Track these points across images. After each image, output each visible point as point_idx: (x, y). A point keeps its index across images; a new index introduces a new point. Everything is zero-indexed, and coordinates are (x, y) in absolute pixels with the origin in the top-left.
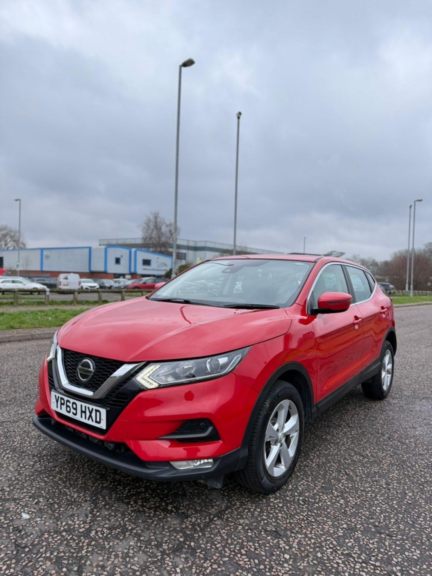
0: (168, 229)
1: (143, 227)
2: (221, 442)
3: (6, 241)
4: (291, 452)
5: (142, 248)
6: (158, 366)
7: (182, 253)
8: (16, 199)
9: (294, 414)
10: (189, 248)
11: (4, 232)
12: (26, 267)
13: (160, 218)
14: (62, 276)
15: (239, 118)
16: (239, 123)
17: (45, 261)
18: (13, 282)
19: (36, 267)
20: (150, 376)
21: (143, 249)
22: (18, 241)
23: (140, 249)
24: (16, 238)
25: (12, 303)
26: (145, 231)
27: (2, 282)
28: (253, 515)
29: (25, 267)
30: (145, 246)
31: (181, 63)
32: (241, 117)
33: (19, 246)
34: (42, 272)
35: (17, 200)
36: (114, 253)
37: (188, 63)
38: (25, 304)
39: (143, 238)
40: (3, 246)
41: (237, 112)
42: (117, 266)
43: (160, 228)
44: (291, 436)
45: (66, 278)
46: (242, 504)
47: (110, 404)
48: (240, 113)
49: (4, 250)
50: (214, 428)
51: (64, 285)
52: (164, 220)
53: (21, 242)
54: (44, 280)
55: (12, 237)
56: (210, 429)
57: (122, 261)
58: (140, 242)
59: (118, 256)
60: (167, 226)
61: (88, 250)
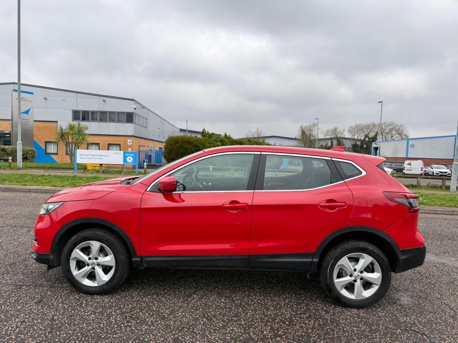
3: (392, 134)
4: (107, 278)
11: (391, 127)
14: (406, 162)
22: (401, 134)
24: (400, 131)
29: (394, 154)
35: (380, 102)
45: (410, 164)
51: (407, 170)
61: (454, 138)
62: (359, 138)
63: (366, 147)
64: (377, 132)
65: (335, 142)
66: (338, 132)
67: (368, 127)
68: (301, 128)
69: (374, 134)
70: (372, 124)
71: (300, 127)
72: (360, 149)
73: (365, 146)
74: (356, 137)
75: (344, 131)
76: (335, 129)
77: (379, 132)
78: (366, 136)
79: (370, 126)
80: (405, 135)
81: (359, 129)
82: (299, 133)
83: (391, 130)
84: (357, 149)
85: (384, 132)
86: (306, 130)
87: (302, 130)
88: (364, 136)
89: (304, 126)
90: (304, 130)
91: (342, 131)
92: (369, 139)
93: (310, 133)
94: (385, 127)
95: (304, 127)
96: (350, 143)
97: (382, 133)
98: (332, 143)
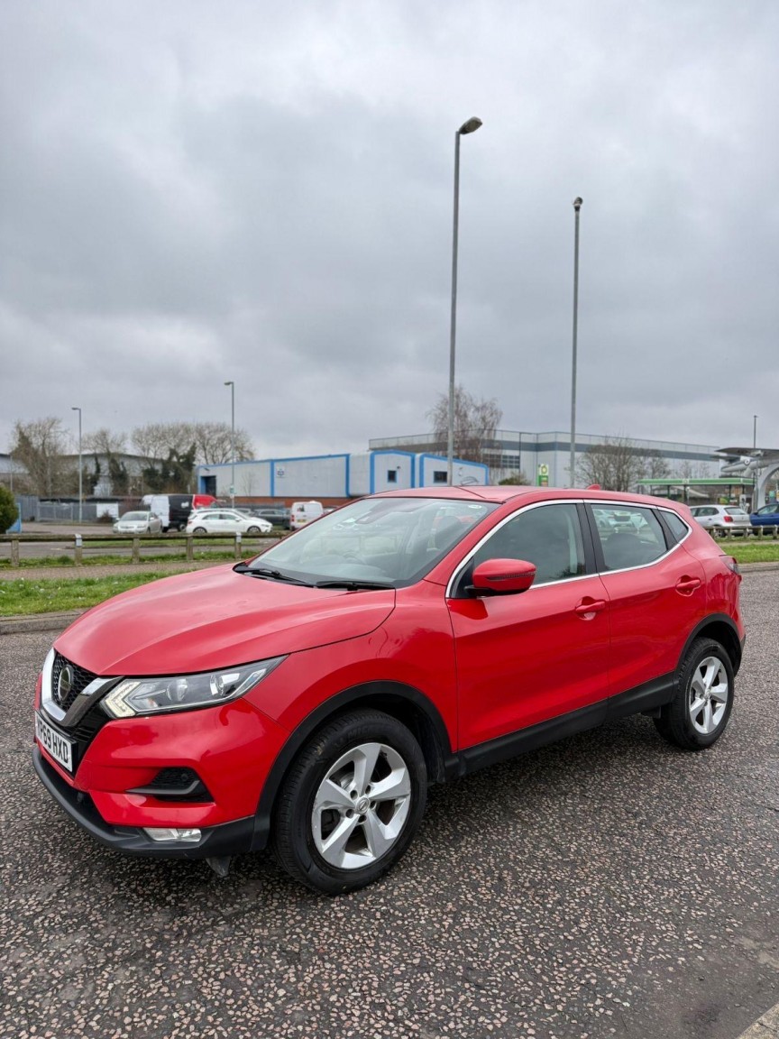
0: (479, 415)
1: (436, 415)
2: (214, 804)
3: (224, 450)
4: (392, 830)
5: (435, 451)
6: (136, 683)
7: (505, 457)
8: (227, 381)
9: (398, 767)
10: (521, 446)
11: (221, 434)
12: (250, 492)
13: (465, 397)
14: (296, 505)
15: (577, 209)
16: (577, 218)
17: (277, 480)
18: (221, 517)
19: (263, 491)
20: (125, 697)
21: (437, 454)
22: (242, 449)
23: (431, 453)
24: (239, 444)
25: (183, 556)
26: (439, 420)
27: (205, 518)
28: (283, 925)
29: (247, 490)
30: (438, 447)
31: (458, 128)
32: (582, 206)
33: (245, 458)
34: (274, 498)
35: (228, 384)
36: (385, 463)
37: (471, 126)
38: (203, 558)
39: (436, 434)
40: (220, 458)
41: (574, 199)
42: (392, 485)
43: (465, 415)
44: (396, 803)
45: (302, 510)
46: (282, 905)
47: (80, 737)
48: (580, 200)
49: (221, 464)
50: (202, 783)
51: (299, 521)
52: (471, 400)
53: (245, 449)
54: (273, 513)
55: (233, 442)
56: (196, 783)
57: (398, 476)
58: (431, 440)
59: (392, 469)
60: (477, 409)
61: (344, 458)
62: (158, 457)
63: (175, 476)
64: (195, 444)
65: (105, 465)
66: (109, 441)
67: (174, 432)
68: (18, 427)
69: (189, 448)
70: (183, 426)
71: (14, 425)
72: (161, 480)
73: (172, 474)
74: (151, 455)
75: (124, 438)
76: (104, 435)
77: (198, 443)
78: (173, 452)
79: (179, 431)
80: (248, 451)
81: (158, 435)
82: (11, 441)
83: (222, 441)
84: (156, 479)
85: (207, 444)
86: (33, 433)
87: (21, 433)
88: (169, 453)
89: (24, 424)
90: (25, 434)
91: (119, 438)
92: (179, 458)
93: (44, 441)
94: (209, 433)
95: (26, 425)
96: (138, 467)
97: (204, 446)
98: (98, 467)
